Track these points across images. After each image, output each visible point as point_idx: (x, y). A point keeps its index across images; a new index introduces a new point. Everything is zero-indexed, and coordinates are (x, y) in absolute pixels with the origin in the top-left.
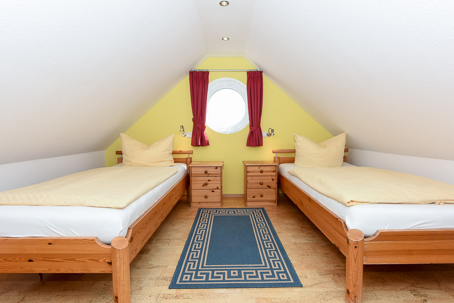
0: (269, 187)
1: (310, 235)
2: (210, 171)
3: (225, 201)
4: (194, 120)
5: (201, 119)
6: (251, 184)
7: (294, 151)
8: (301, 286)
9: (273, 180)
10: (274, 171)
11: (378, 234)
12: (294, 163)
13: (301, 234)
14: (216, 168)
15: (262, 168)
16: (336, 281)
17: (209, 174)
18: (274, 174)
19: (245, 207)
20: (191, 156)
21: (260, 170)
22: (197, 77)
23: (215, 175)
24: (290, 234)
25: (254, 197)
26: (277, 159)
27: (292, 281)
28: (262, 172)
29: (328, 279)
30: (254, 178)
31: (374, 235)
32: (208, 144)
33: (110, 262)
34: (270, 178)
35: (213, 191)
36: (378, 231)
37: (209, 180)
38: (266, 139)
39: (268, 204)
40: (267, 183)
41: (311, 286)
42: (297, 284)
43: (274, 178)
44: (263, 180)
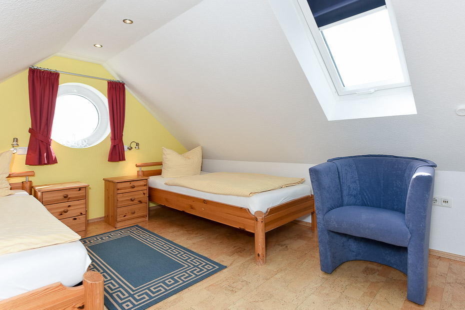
0: (140, 202)
1: (198, 235)
2: (71, 194)
3: (91, 228)
4: (30, 131)
5: (46, 130)
6: (122, 202)
7: (160, 164)
8: (226, 267)
9: (144, 194)
10: (145, 185)
11: (269, 211)
12: (161, 174)
13: (192, 236)
14: (80, 189)
15: (133, 184)
16: (241, 256)
17: (69, 199)
18: (145, 188)
19: (115, 229)
20: (31, 179)
21: (131, 185)
22: (40, 77)
23: (78, 199)
24: (183, 239)
25: (125, 216)
26: (140, 173)
27: (218, 267)
28: (133, 187)
29: (236, 256)
30: (125, 195)
31: (267, 212)
32: (55, 161)
33: (81, 305)
34: (142, 192)
35: (75, 219)
36: (268, 209)
37: (69, 206)
38: (127, 154)
39: (140, 220)
40: (138, 198)
41: (231, 264)
42: (222, 267)
43: (145, 192)
44: (135, 195)
